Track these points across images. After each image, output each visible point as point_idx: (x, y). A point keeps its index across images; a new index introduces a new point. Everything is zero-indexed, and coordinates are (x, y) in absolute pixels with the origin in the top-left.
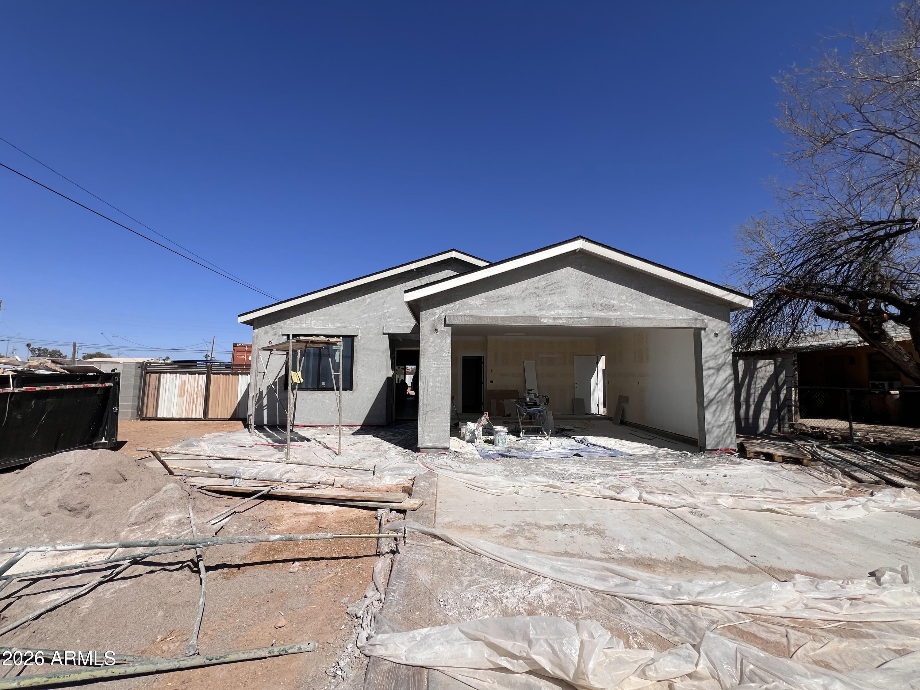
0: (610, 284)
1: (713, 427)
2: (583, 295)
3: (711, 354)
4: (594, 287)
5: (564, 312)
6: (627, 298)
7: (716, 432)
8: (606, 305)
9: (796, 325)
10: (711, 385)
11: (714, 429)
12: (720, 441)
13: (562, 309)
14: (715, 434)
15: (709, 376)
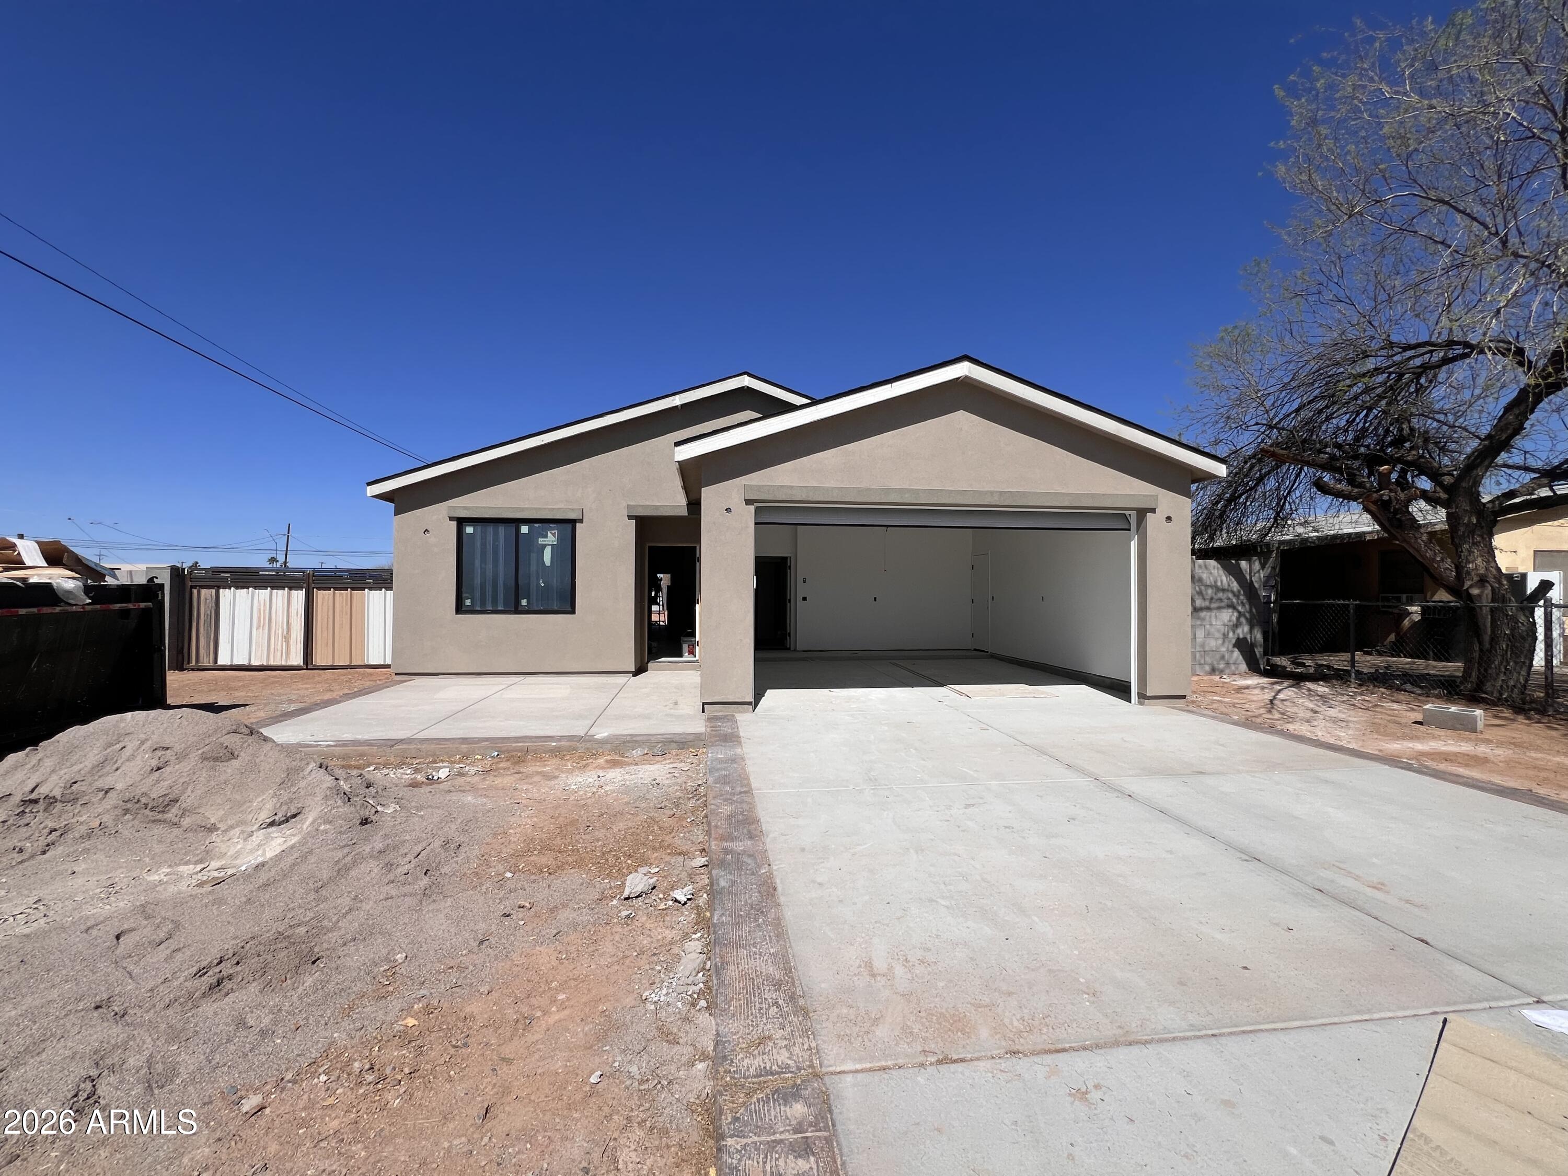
9: (1282, 507)
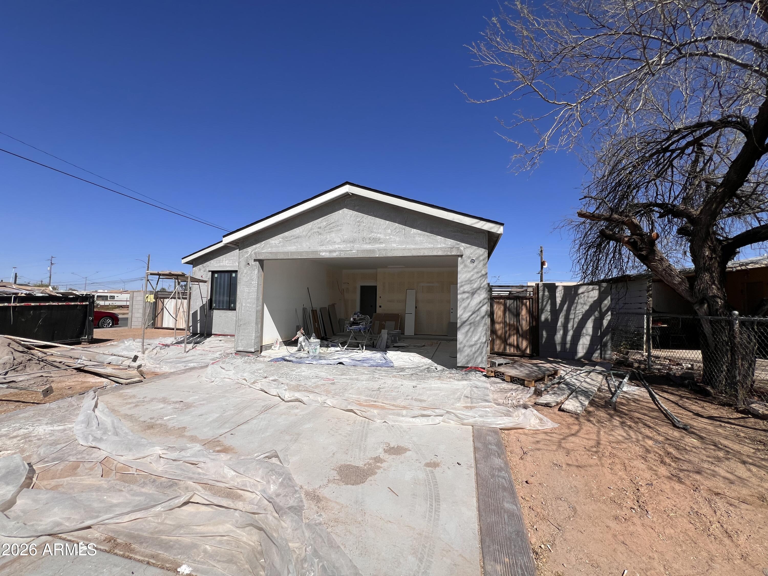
0: (378, 220)
1: (465, 346)
2: (355, 230)
3: (466, 279)
4: (364, 224)
5: (339, 246)
6: (391, 232)
7: (467, 351)
8: (373, 238)
10: (465, 308)
11: (466, 348)
12: (470, 360)
13: (338, 244)
14: (466, 353)
15: (463, 300)
